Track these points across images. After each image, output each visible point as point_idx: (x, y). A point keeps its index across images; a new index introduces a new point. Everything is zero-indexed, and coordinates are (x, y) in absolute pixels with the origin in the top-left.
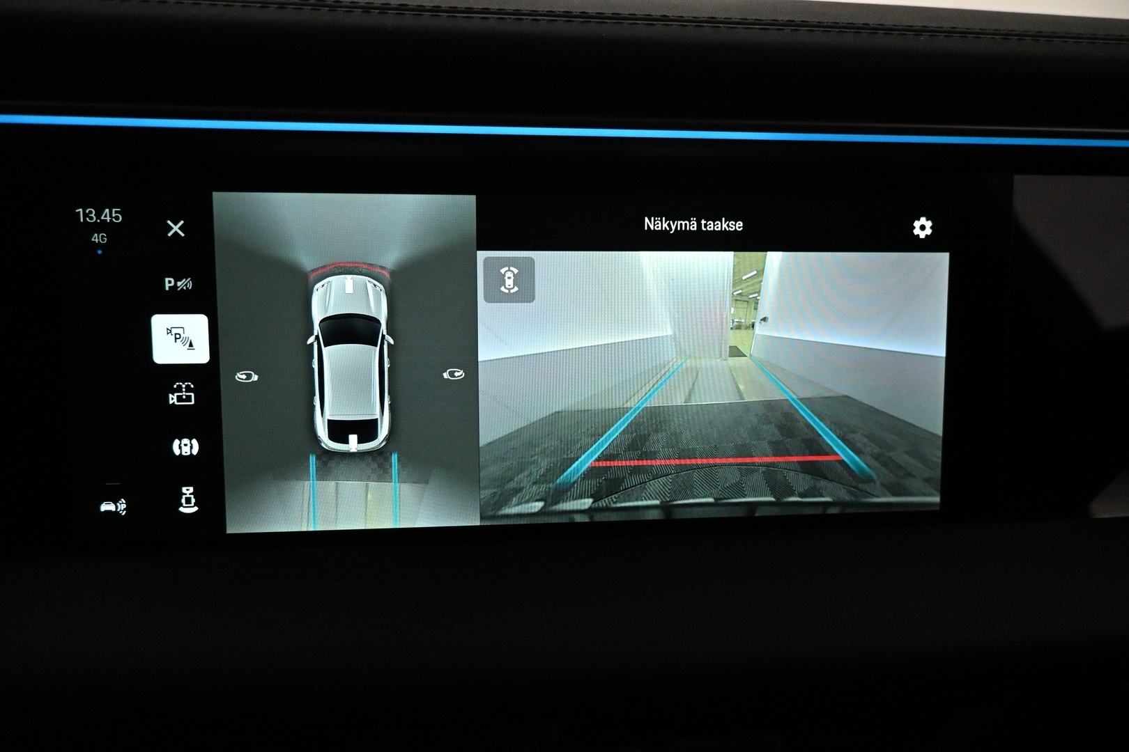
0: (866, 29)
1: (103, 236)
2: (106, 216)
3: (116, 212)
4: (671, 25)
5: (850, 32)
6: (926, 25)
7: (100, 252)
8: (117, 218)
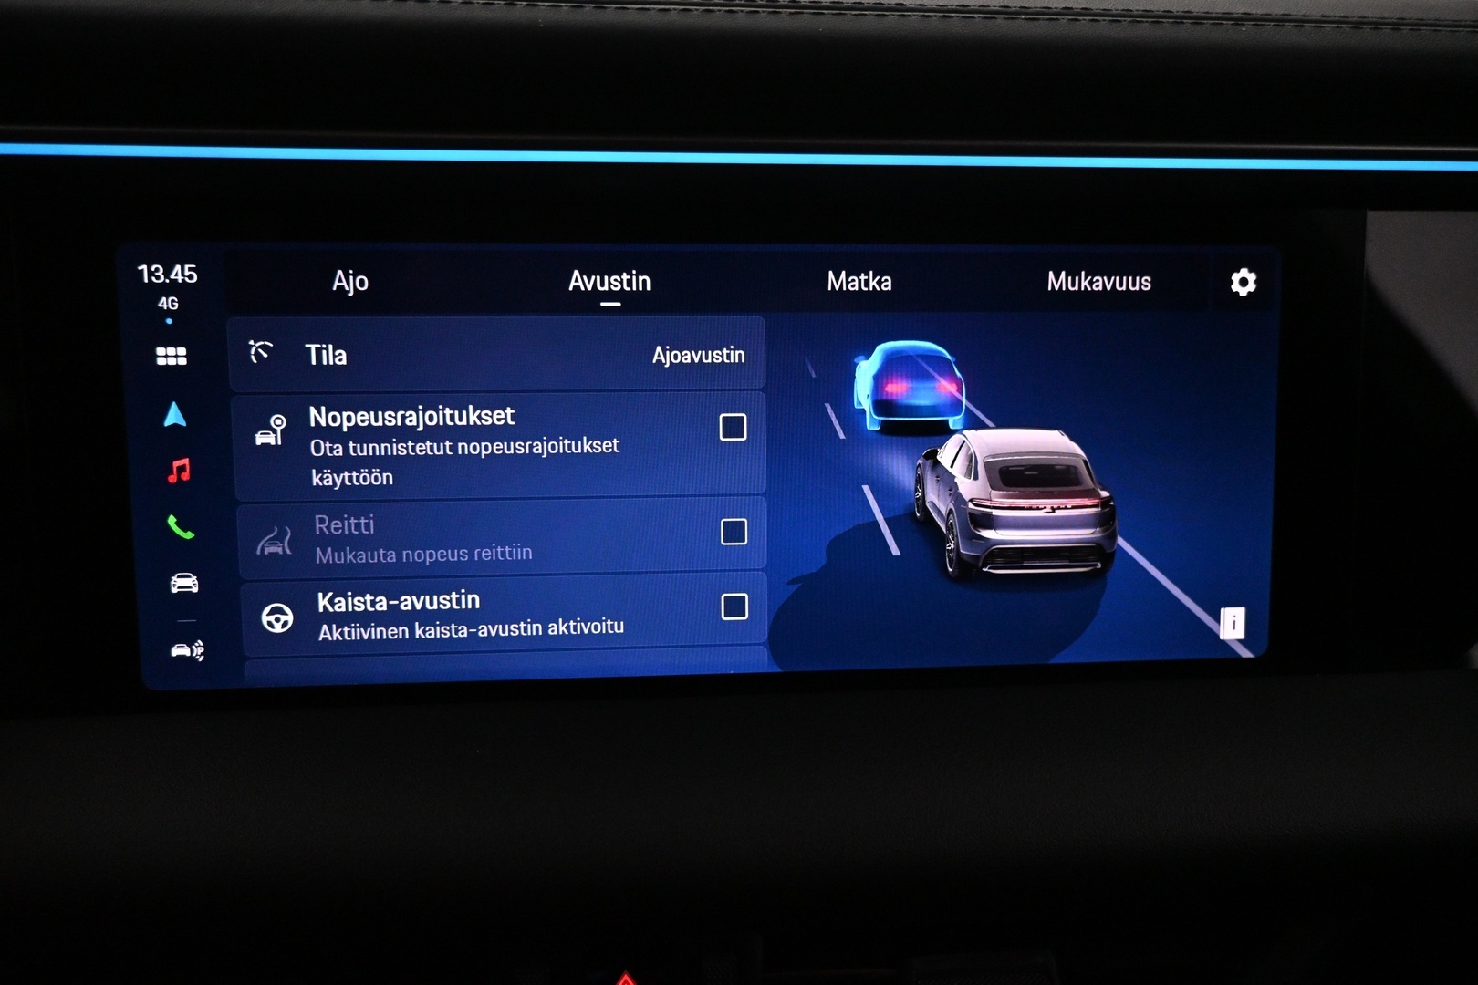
0: (1169, 18)
1: (173, 301)
2: (176, 275)
3: (190, 269)
4: (909, 16)
5: (1147, 22)
6: (1248, 11)
7: (169, 321)
8: (190, 277)
